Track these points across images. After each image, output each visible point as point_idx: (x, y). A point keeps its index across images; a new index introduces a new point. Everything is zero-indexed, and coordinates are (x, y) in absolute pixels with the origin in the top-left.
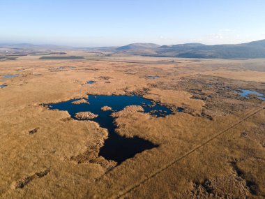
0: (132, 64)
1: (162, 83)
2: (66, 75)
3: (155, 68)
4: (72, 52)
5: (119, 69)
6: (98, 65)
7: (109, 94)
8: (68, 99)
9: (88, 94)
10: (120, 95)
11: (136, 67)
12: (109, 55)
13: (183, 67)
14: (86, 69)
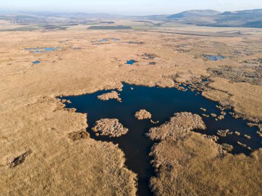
0: (184, 36)
1: (229, 69)
2: (106, 49)
3: (216, 43)
4: (122, 21)
5: (169, 43)
6: (144, 38)
7: (151, 84)
8: (96, 90)
9: (123, 83)
10: (167, 88)
11: (191, 41)
12: (159, 25)
13: (257, 42)
14: (130, 43)
